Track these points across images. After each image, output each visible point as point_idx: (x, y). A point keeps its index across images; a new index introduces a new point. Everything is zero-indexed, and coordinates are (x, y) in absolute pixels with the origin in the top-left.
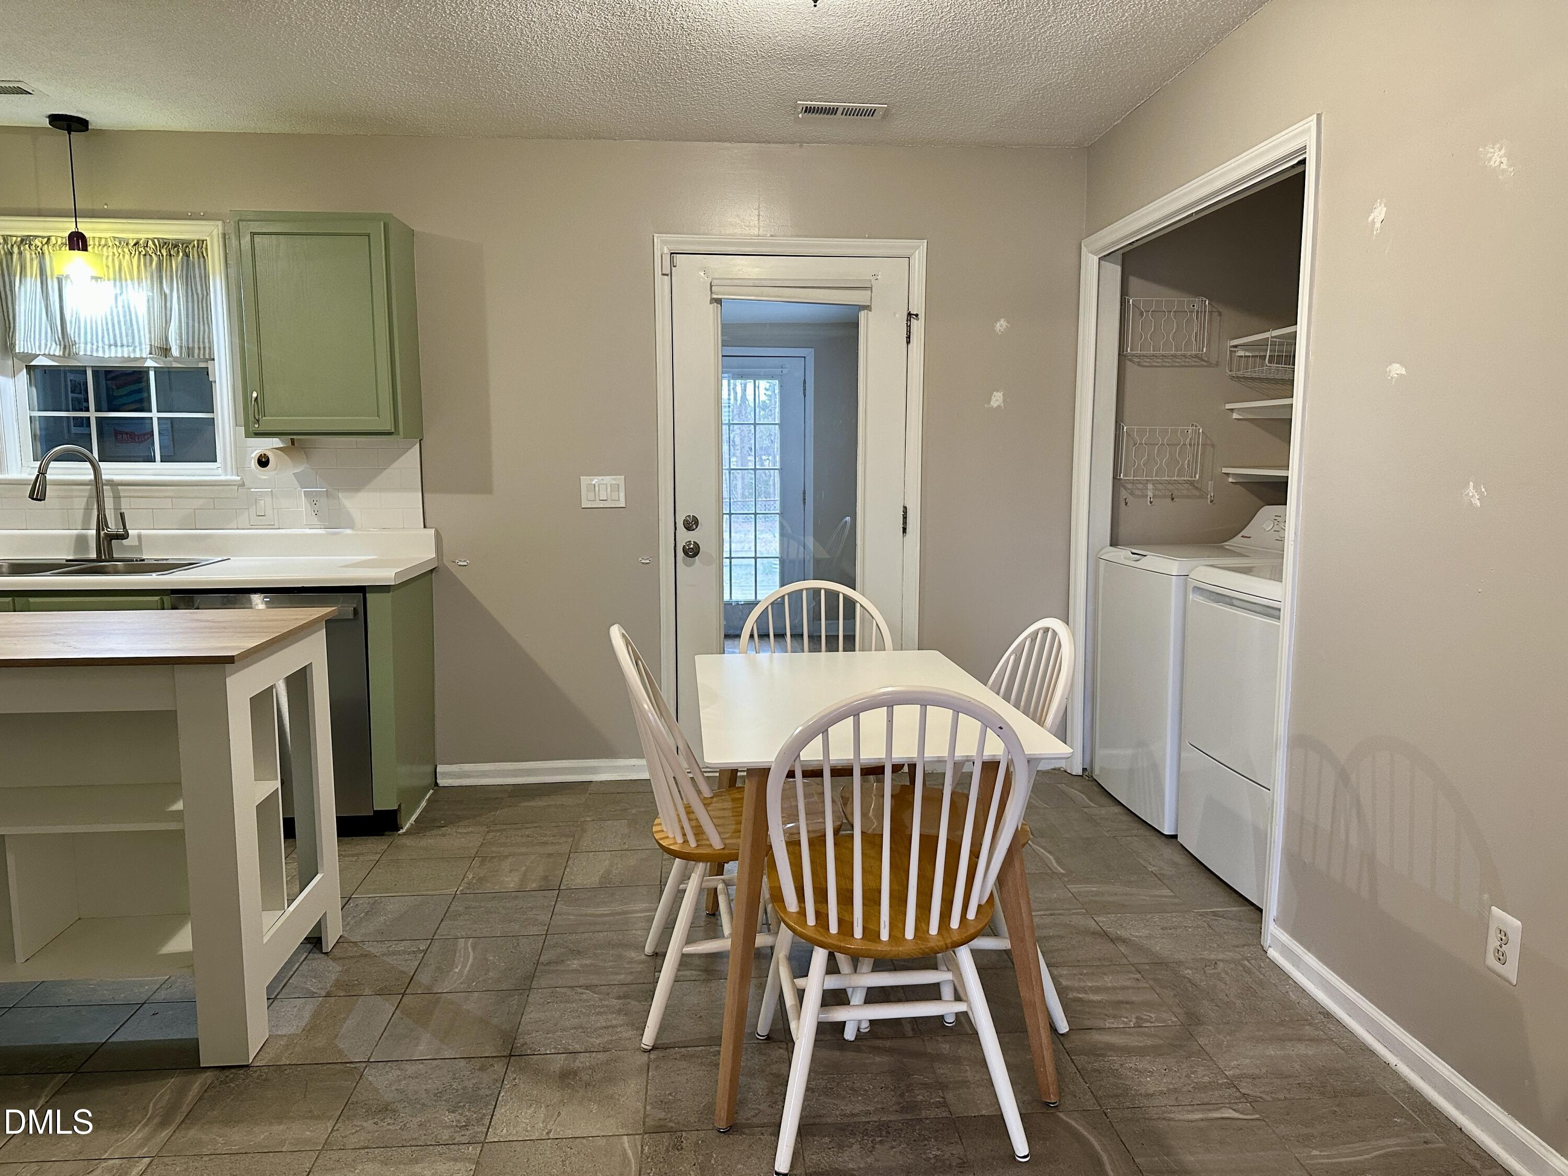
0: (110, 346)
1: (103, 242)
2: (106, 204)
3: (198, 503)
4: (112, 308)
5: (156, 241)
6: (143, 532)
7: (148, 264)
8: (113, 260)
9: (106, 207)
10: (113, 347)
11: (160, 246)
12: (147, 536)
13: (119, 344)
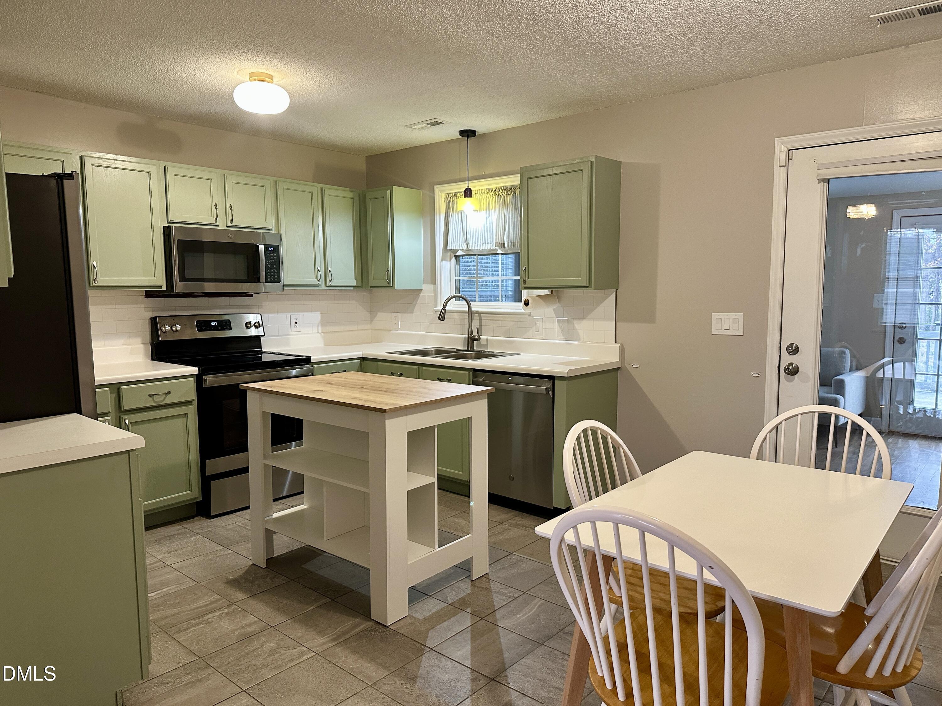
0: (483, 244)
1: (483, 192)
2: (484, 172)
3: (512, 323)
4: (484, 224)
5: (502, 187)
6: (489, 338)
7: (499, 201)
8: (486, 200)
9: (484, 173)
10: (484, 244)
11: (504, 190)
12: (491, 340)
13: (487, 243)
